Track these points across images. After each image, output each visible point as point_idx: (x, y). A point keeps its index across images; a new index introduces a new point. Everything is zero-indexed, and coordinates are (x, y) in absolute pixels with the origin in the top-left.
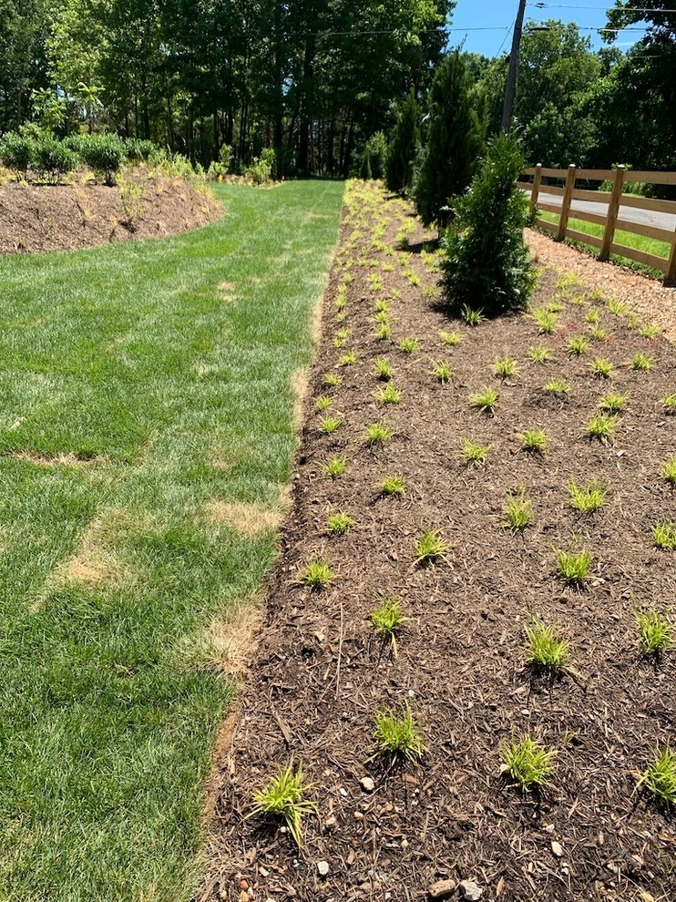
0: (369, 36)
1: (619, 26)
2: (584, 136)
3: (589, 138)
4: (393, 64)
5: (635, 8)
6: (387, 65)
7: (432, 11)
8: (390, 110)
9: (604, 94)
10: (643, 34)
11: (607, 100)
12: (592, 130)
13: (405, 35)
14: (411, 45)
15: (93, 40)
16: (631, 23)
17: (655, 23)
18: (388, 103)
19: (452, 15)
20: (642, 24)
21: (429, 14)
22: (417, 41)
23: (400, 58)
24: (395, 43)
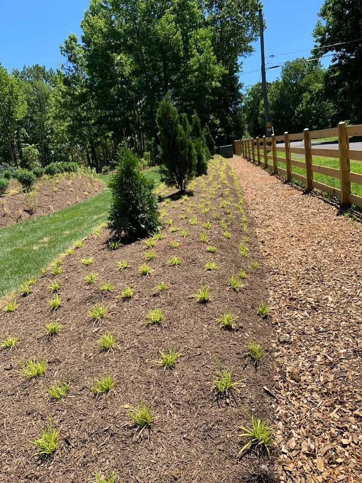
0: (194, 87)
1: (318, 57)
2: (328, 110)
3: (331, 111)
4: (208, 98)
5: (324, 46)
6: (206, 99)
7: (222, 70)
8: (211, 120)
9: (319, 90)
10: (332, 57)
11: (322, 93)
12: (332, 106)
13: (211, 84)
14: (216, 88)
15: (63, 118)
16: (324, 54)
17: (337, 51)
18: (210, 117)
19: (241, 68)
20: (330, 53)
21: (222, 71)
22: (219, 85)
23: (211, 94)
24: (208, 88)
